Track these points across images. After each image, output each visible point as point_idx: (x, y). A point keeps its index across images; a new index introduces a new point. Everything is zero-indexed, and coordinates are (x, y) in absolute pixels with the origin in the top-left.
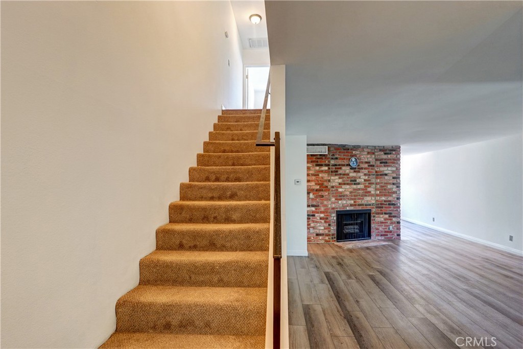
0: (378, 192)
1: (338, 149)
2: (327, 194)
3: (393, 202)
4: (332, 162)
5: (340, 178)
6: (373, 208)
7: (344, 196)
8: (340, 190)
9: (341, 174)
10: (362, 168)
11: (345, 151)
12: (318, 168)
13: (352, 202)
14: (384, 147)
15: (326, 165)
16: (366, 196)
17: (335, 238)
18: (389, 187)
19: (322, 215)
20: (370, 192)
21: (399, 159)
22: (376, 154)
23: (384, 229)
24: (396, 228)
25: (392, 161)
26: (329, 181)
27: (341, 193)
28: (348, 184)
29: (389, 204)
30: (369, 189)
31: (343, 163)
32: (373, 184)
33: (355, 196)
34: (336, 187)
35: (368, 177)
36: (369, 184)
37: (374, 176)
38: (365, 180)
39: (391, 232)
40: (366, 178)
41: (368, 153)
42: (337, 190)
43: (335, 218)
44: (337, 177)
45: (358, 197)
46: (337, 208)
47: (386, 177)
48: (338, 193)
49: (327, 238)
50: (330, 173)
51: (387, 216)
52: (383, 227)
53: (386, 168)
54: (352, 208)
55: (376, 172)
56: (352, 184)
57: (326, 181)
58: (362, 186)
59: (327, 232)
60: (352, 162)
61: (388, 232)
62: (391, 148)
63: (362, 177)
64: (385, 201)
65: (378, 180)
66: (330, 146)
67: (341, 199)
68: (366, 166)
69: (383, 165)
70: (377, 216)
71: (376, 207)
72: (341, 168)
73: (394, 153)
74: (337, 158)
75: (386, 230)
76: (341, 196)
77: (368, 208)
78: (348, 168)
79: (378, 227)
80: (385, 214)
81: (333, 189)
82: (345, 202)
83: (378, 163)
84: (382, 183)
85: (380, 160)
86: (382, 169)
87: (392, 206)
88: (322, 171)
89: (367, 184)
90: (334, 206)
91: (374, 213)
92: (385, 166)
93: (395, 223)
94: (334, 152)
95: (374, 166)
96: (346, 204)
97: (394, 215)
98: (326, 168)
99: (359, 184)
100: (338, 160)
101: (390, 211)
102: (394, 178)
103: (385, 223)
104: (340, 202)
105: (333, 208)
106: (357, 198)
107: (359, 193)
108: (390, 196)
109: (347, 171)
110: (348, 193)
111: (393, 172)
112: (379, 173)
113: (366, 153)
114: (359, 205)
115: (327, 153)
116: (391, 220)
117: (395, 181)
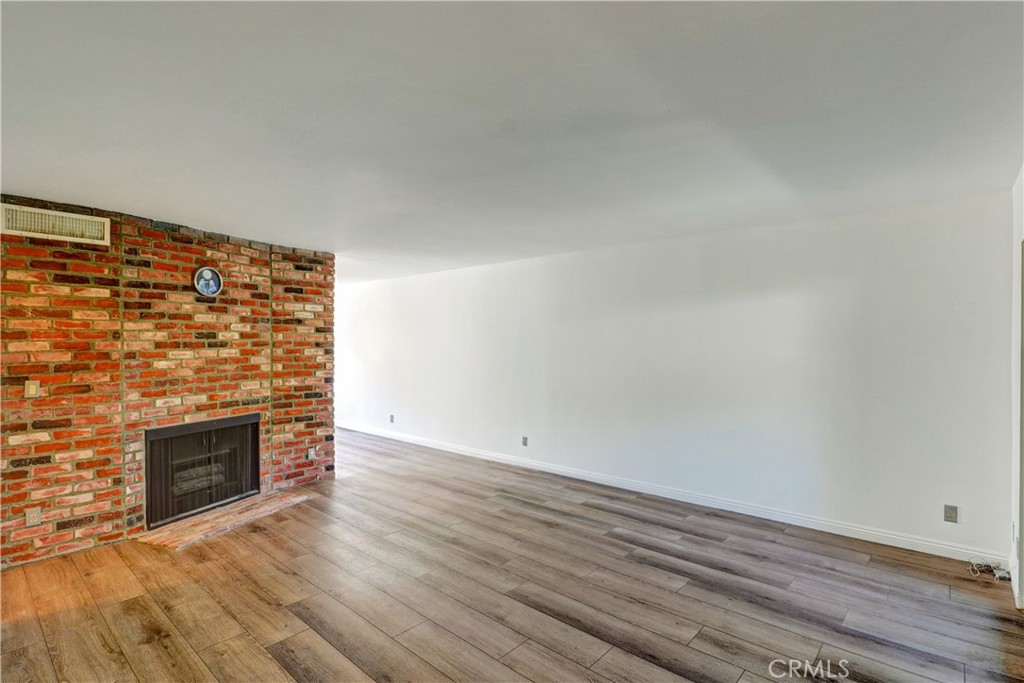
0: (279, 367)
1: (154, 235)
2: (107, 379)
3: (317, 390)
4: (130, 274)
5: (158, 327)
6: (266, 409)
7: (173, 382)
8: (161, 364)
9: (162, 315)
10: (234, 302)
11: (179, 245)
13: (203, 399)
14: (294, 250)
15: (102, 282)
16: (245, 377)
17: (139, 519)
18: (308, 352)
19: (86, 454)
20: (256, 367)
21: (331, 286)
22: (275, 265)
23: (296, 459)
24: (323, 452)
25: (315, 288)
26: (116, 335)
27: (163, 373)
28: (186, 346)
29: (307, 396)
30: (254, 360)
31: (170, 281)
32: (265, 344)
33: (211, 380)
34: (143, 355)
35: (253, 328)
36: (255, 344)
37: (269, 325)
38: (243, 335)
39: (311, 463)
40: (248, 328)
41: (253, 261)
42: (148, 365)
43: (140, 456)
44: (148, 324)
45: (223, 382)
46: (147, 423)
47: (301, 329)
48: (150, 374)
49: (108, 528)
50: (121, 310)
51: (301, 426)
52: (293, 455)
53: (299, 306)
54: (202, 417)
55: (274, 313)
56: (203, 345)
57: (103, 335)
58: (234, 352)
59: (107, 506)
60: (202, 282)
61: (304, 465)
62: (312, 256)
63: (232, 327)
64: (297, 389)
65: (280, 336)
66: (118, 221)
67: (164, 393)
68: (246, 295)
69: (291, 295)
70: (275, 428)
71: (274, 407)
72: (162, 297)
73: (319, 268)
74: (147, 264)
75: (298, 461)
76: (163, 384)
77: (252, 410)
78: (190, 297)
79: (280, 458)
80: (298, 420)
81: (134, 363)
82: (177, 401)
83: (279, 289)
84: (290, 343)
85: (285, 283)
86: (290, 307)
87: (314, 400)
88: (85, 303)
89: (249, 347)
90: (134, 416)
91: (268, 423)
92: (296, 300)
93: (321, 440)
94: (135, 243)
95: (266, 297)
96: (182, 408)
97: (318, 420)
98: (105, 293)
99: (223, 345)
100: (150, 270)
101: (310, 411)
102: (318, 330)
103: (297, 443)
104: (159, 402)
105: (133, 425)
106: (217, 384)
107: (225, 371)
108: (309, 374)
109: (187, 308)
110: (189, 373)
111: (317, 315)
112: (282, 318)
113: (246, 260)
114: (225, 405)
115: (107, 242)
116: (311, 433)
117: (320, 338)
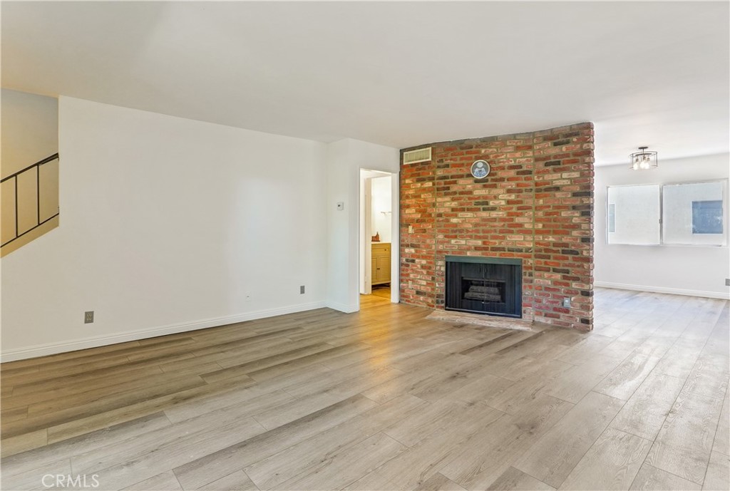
0: (540, 226)
1: (450, 149)
2: (431, 227)
3: (573, 248)
4: (440, 173)
5: (453, 200)
6: (530, 257)
7: (461, 231)
8: (454, 220)
9: (455, 193)
10: (502, 180)
11: (465, 151)
12: (419, 185)
13: (479, 243)
14: (552, 130)
15: (431, 179)
16: (512, 232)
17: (442, 302)
18: (564, 214)
19: (424, 262)
20: (521, 225)
21: (589, 153)
22: (537, 147)
23: (553, 302)
24: (578, 304)
25: (572, 158)
26: (434, 205)
27: (455, 225)
28: (469, 210)
29: (564, 252)
30: (518, 220)
31: (460, 173)
32: (529, 208)
33: (484, 231)
34: (445, 215)
35: (518, 196)
36: (519, 208)
37: (533, 194)
38: (509, 202)
39: (567, 311)
40: (513, 197)
41: (518, 148)
42: (448, 221)
43: (443, 269)
44: (448, 199)
45: (493, 234)
46: (447, 252)
47: (558, 195)
48: (449, 226)
49: (430, 300)
50: (436, 192)
51: (558, 276)
52: (550, 298)
53: (557, 175)
54: (478, 254)
55: (537, 184)
56: (479, 210)
57: (429, 205)
58: (501, 214)
59: (429, 289)
61: (559, 310)
62: (568, 131)
63: (501, 197)
64: (555, 245)
65: (541, 202)
66: (435, 147)
67: (455, 237)
68: (512, 173)
69: (550, 168)
70: (537, 273)
71: (536, 256)
72: (455, 183)
73: (575, 140)
74: (447, 166)
75: (555, 305)
76: (455, 231)
77: (516, 256)
78: (470, 181)
79: (540, 298)
80: (555, 270)
81: (441, 219)
82: (463, 242)
83: (541, 165)
84: (549, 207)
85: (544, 159)
86: (548, 177)
87: (570, 256)
88: (424, 190)
89: (514, 210)
90: (441, 247)
91: (531, 268)
92: (555, 171)
93: (576, 293)
94: (442, 156)
95: (530, 172)
96: (468, 248)
97: (574, 275)
98: (429, 184)
99: (493, 209)
100: (449, 169)
101: (566, 266)
102: (575, 195)
103: (554, 290)
104: (453, 241)
105: (439, 252)
106: (489, 235)
107: (494, 226)
108: (568, 233)
109: (469, 187)
110: (469, 226)
111: (574, 181)
112: (543, 187)
113: (511, 149)
114: (494, 249)
115: (430, 159)
116: (567, 285)
117: (577, 202)
